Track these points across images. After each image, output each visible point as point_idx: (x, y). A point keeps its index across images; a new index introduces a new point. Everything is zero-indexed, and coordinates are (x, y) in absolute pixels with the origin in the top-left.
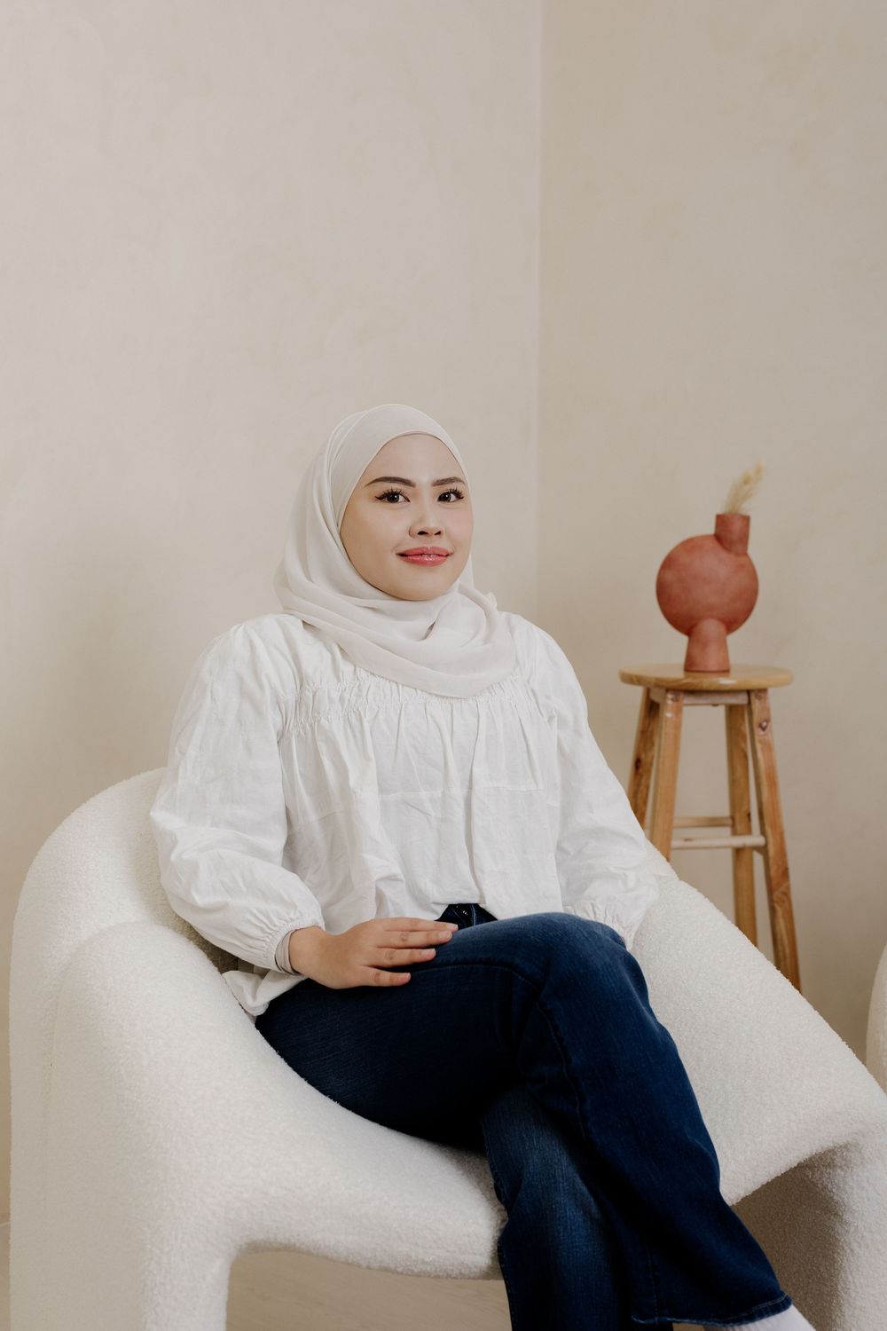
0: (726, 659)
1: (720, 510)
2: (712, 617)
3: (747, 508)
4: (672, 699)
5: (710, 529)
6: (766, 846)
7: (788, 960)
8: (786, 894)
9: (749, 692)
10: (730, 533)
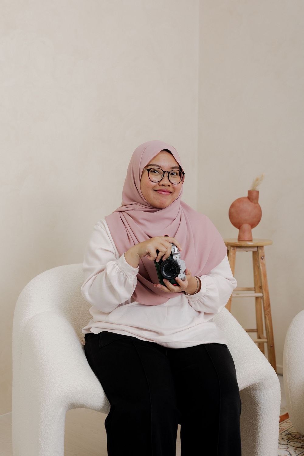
0: (251, 236)
1: (249, 189)
2: (246, 223)
3: (258, 188)
4: (232, 249)
5: (246, 195)
6: (263, 296)
7: (270, 334)
8: (270, 312)
9: (257, 247)
10: (253, 196)
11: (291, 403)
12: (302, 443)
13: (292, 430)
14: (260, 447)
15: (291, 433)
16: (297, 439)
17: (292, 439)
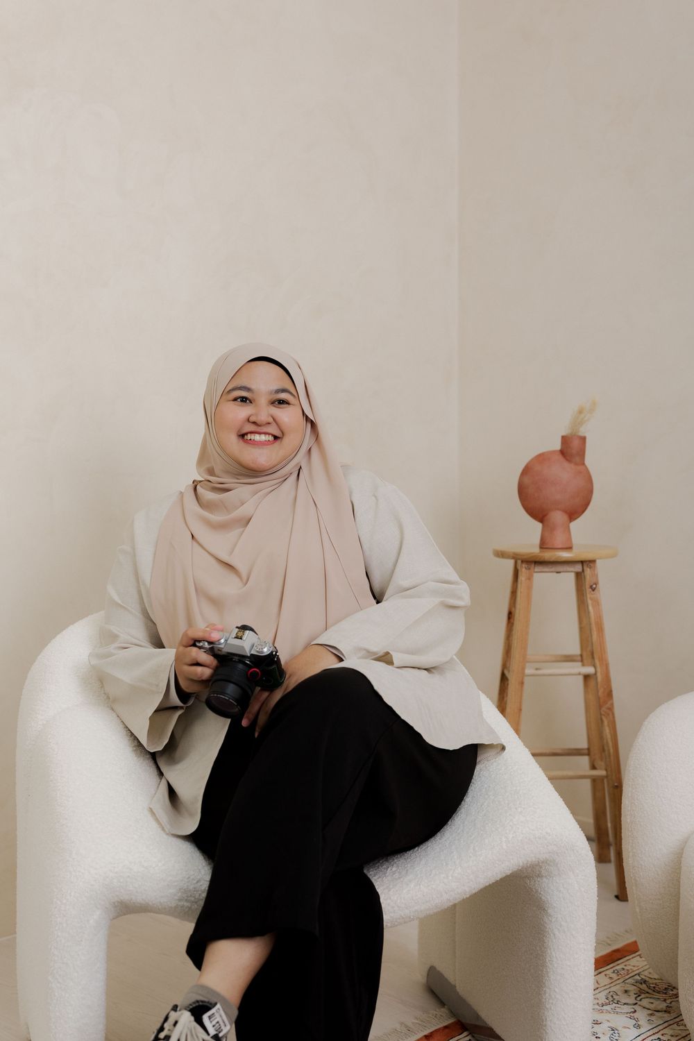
0: (570, 539)
1: (564, 434)
2: (558, 509)
3: (583, 431)
4: (526, 568)
5: (557, 446)
6: (596, 674)
7: (612, 758)
8: (611, 709)
9: (582, 562)
10: (572, 449)
11: (638, 910)
12: (668, 1001)
13: (650, 973)
14: (552, 1004)
15: (647, 979)
16: (659, 992)
17: (648, 993)
